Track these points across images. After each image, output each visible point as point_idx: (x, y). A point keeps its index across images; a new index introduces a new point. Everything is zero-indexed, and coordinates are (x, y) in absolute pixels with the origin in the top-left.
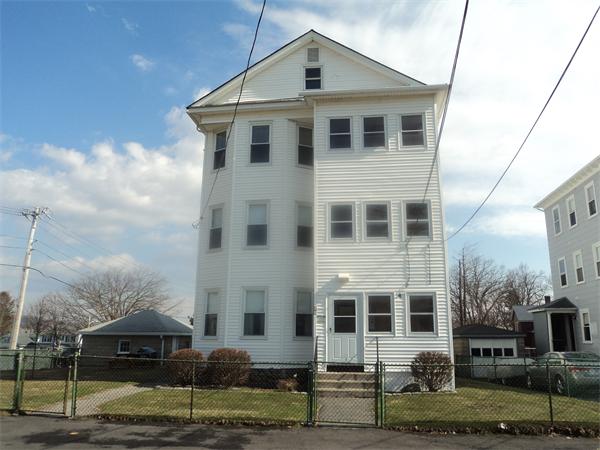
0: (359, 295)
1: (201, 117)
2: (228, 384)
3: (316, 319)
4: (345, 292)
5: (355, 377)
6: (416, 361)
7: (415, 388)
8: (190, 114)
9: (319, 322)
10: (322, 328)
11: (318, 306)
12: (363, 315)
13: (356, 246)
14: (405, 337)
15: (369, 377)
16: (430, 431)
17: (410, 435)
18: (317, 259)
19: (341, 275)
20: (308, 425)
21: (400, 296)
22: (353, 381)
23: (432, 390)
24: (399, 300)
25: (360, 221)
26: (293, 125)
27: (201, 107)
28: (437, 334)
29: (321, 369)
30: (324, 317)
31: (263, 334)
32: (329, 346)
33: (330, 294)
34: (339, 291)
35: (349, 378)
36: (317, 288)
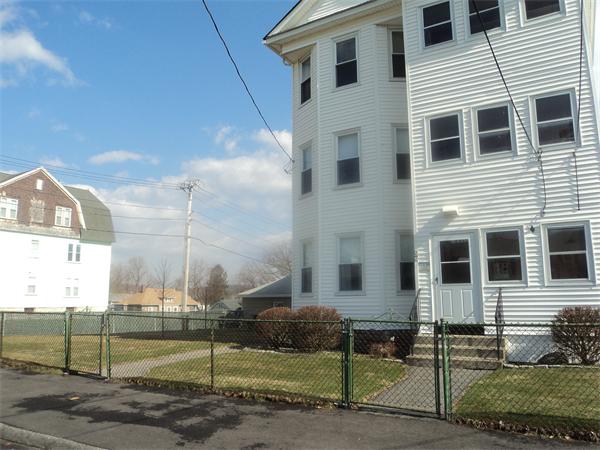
0: (474, 233)
1: (281, 46)
2: (318, 348)
3: (417, 268)
4: (453, 231)
5: (470, 343)
6: (559, 320)
7: (558, 359)
8: (269, 45)
9: (421, 271)
10: (427, 277)
11: (419, 251)
12: (480, 258)
13: (466, 168)
14: (544, 286)
15: (490, 342)
16: (524, 431)
17: (485, 436)
18: (415, 192)
19: (446, 209)
20: (344, 406)
21: (532, 230)
22: (466, 347)
23: (585, 362)
24: (531, 235)
25: (469, 135)
26: (383, 31)
27: (278, 34)
28: (594, 281)
29: (425, 331)
30: (428, 264)
31: (361, 289)
32: (437, 302)
33: (434, 234)
34: (446, 229)
35: (461, 343)
36: (417, 227)
